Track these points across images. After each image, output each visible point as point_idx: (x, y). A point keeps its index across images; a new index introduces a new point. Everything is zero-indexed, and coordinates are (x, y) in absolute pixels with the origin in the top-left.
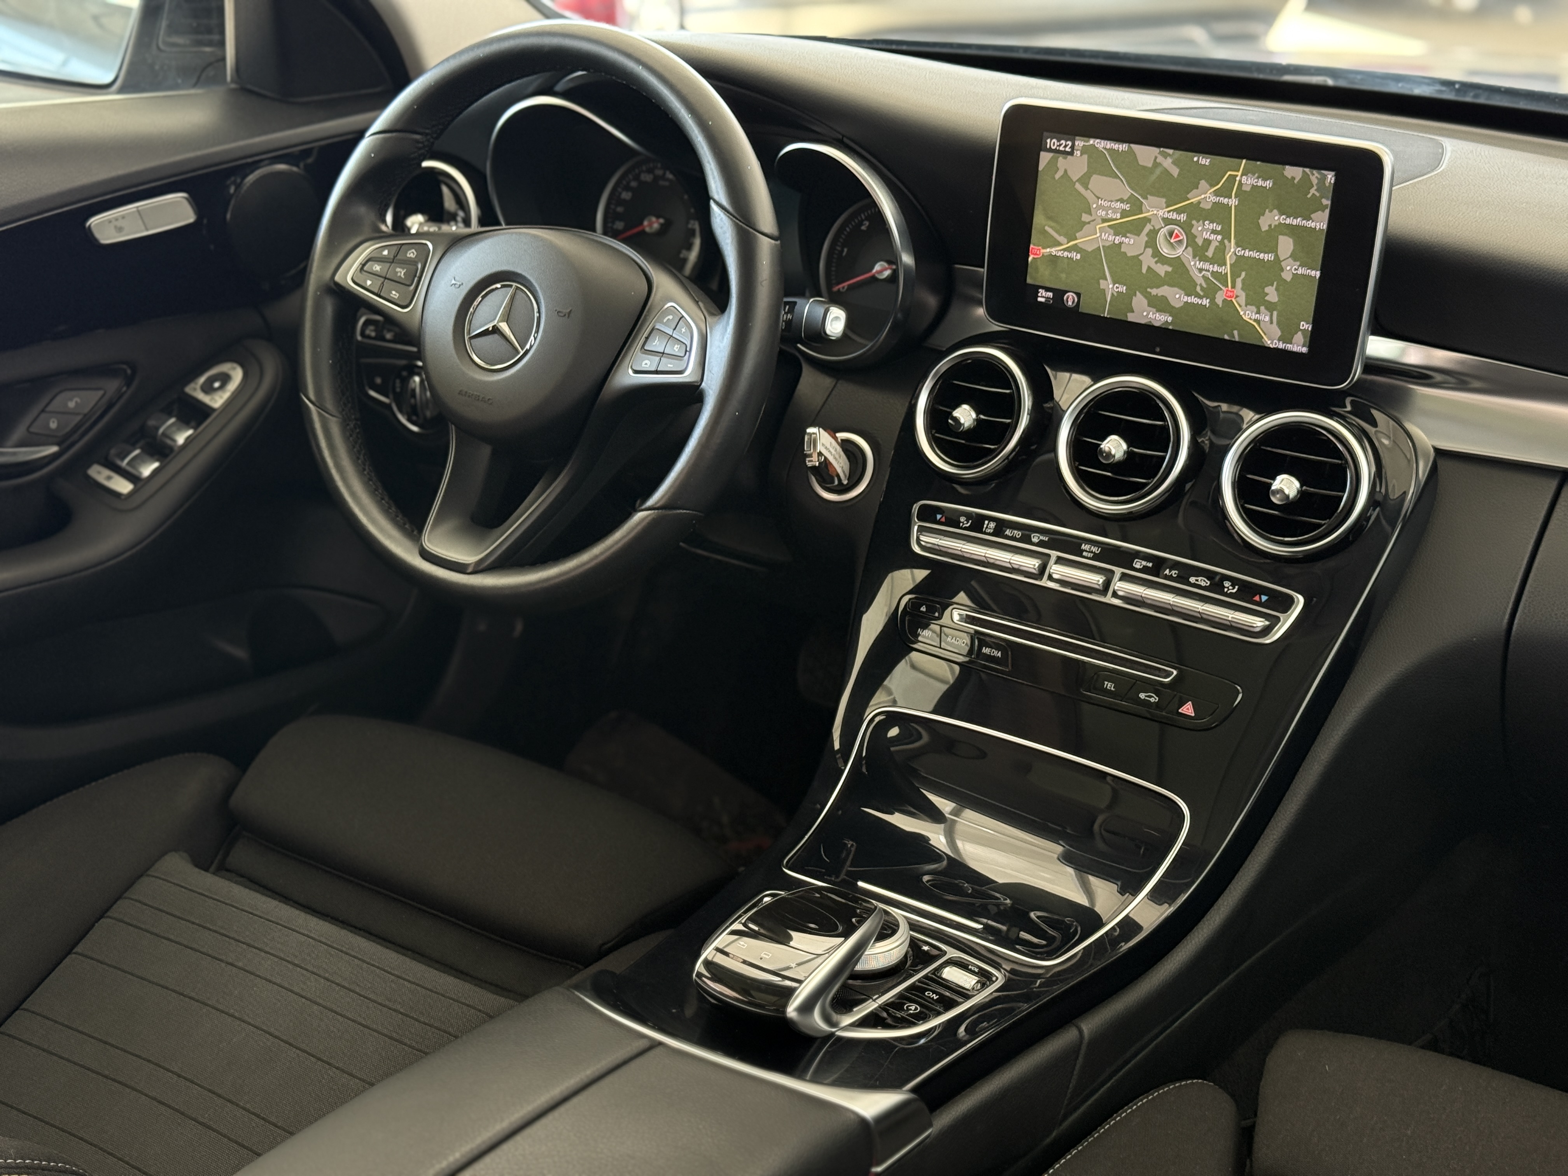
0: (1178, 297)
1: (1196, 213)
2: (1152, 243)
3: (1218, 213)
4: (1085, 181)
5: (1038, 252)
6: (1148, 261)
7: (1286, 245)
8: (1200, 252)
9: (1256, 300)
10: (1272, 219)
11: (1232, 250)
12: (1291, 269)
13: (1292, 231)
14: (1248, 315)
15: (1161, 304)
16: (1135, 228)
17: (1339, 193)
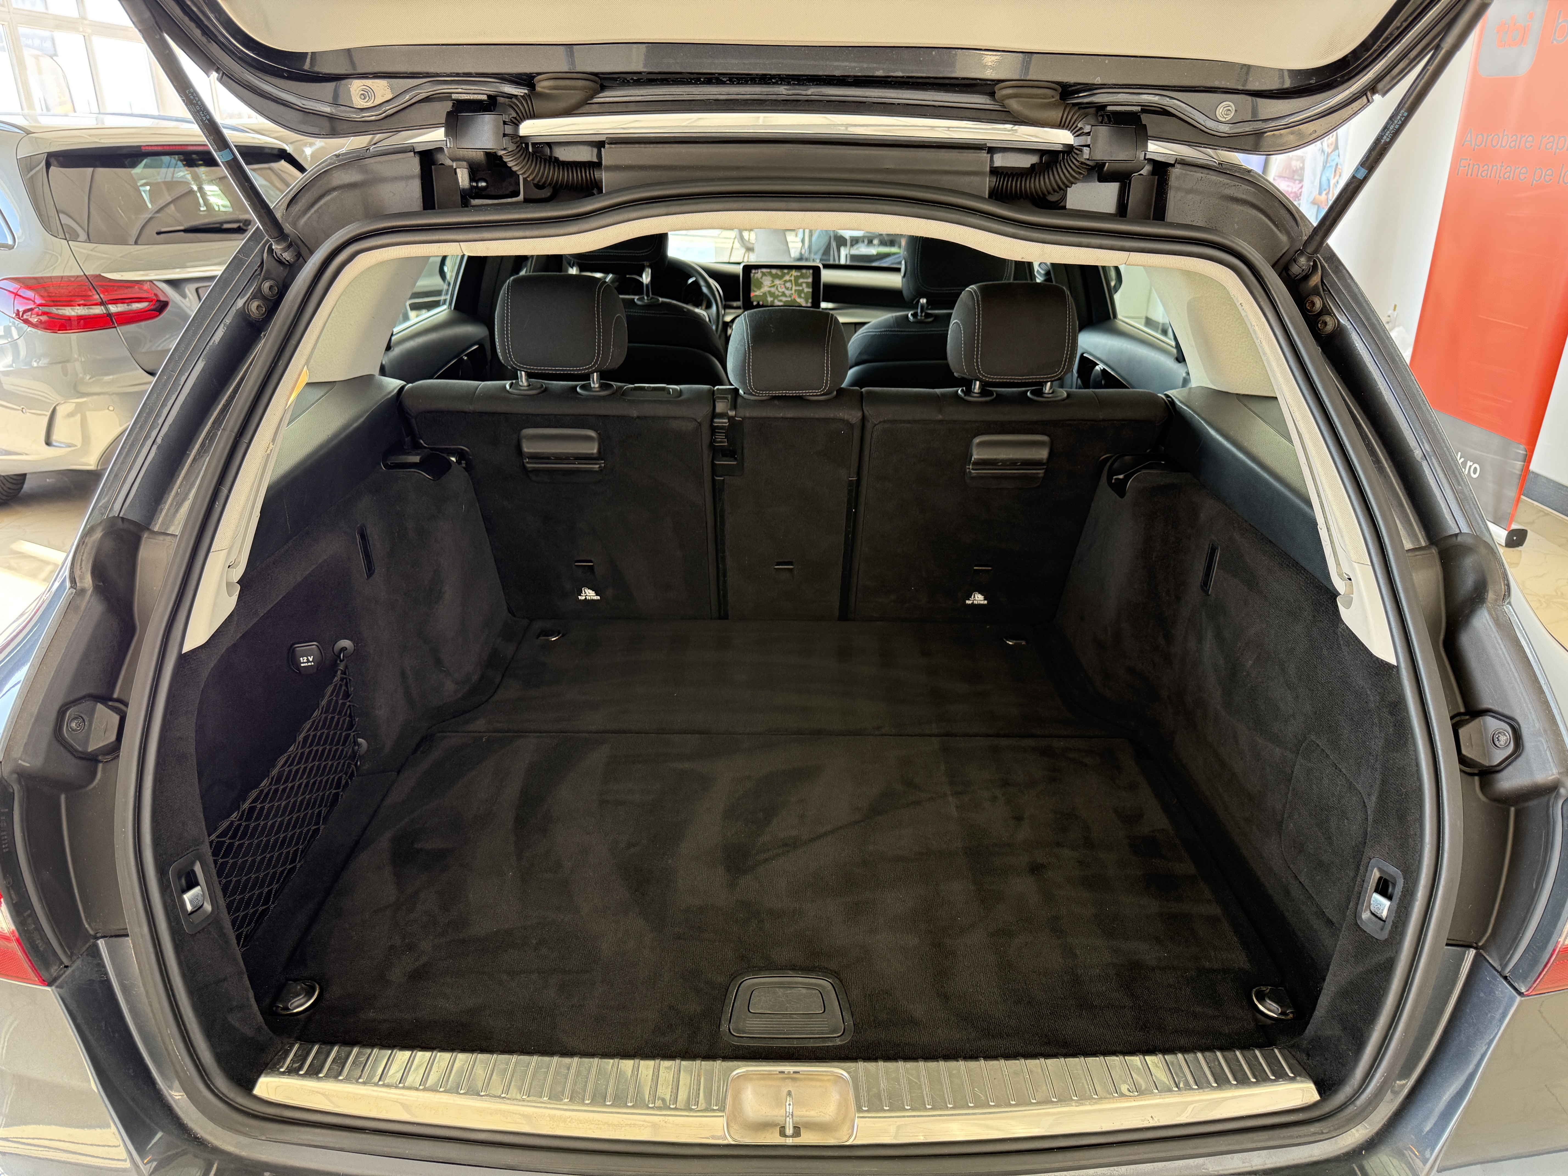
0: (784, 299)
1: (786, 281)
2: (777, 288)
3: (790, 281)
4: (761, 278)
5: (752, 294)
6: (777, 293)
7: (804, 285)
8: (787, 289)
9: (800, 297)
10: (801, 280)
11: (794, 288)
12: (806, 290)
13: (806, 283)
14: (798, 300)
15: (781, 301)
16: (774, 286)
17: (813, 274)
